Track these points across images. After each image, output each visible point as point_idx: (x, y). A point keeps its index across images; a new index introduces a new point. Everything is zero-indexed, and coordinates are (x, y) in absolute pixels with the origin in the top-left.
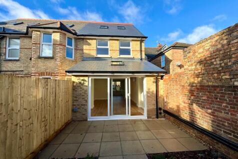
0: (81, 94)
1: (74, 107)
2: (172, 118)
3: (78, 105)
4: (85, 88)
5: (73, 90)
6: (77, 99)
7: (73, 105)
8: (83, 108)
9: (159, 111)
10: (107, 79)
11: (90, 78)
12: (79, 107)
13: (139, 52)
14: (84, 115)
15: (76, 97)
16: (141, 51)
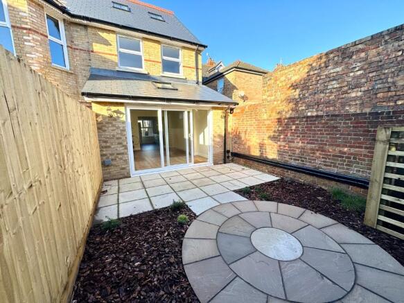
0: (114, 136)
1: (104, 158)
2: (242, 161)
3: (111, 155)
4: (121, 125)
5: (99, 128)
6: (108, 145)
7: (102, 155)
8: (121, 159)
9: (227, 155)
10: (156, 111)
11: (128, 110)
12: (113, 157)
13: (195, 70)
14: (124, 169)
15: (106, 142)
16: (197, 69)
